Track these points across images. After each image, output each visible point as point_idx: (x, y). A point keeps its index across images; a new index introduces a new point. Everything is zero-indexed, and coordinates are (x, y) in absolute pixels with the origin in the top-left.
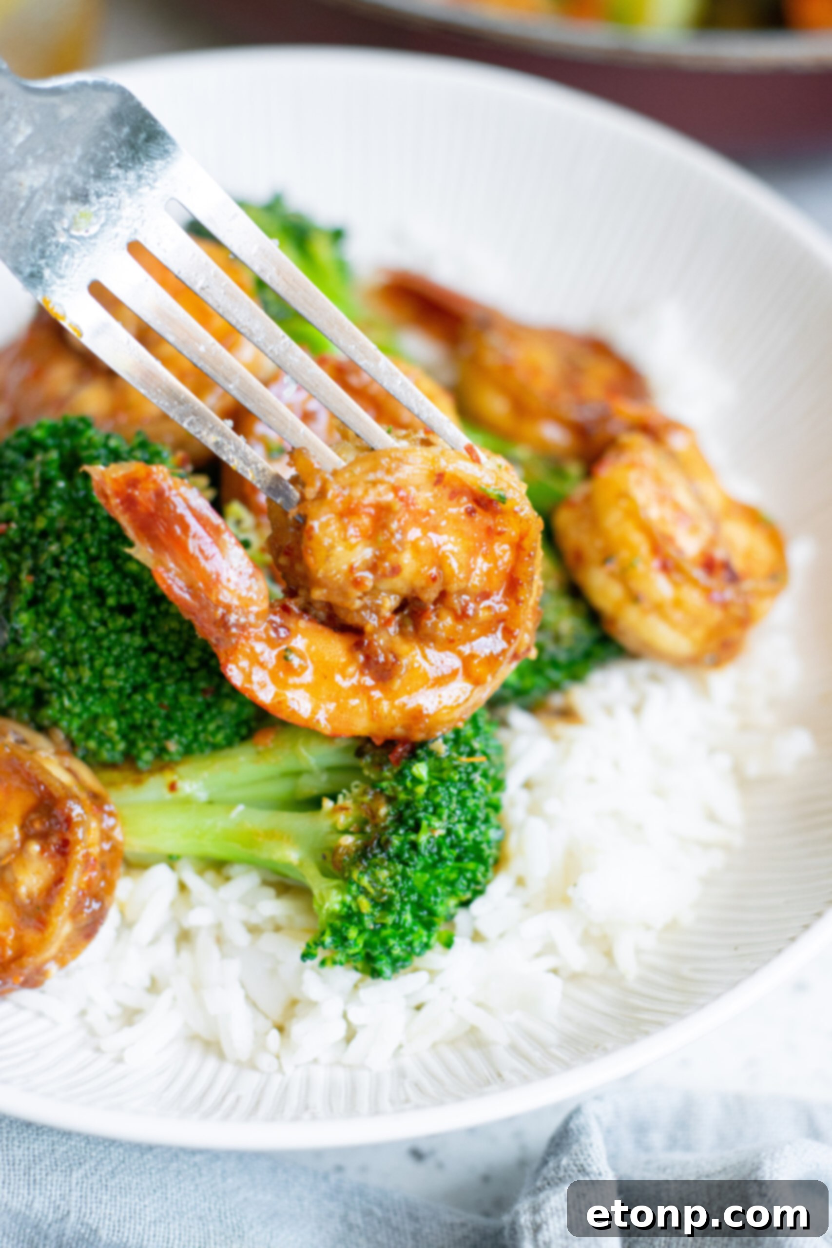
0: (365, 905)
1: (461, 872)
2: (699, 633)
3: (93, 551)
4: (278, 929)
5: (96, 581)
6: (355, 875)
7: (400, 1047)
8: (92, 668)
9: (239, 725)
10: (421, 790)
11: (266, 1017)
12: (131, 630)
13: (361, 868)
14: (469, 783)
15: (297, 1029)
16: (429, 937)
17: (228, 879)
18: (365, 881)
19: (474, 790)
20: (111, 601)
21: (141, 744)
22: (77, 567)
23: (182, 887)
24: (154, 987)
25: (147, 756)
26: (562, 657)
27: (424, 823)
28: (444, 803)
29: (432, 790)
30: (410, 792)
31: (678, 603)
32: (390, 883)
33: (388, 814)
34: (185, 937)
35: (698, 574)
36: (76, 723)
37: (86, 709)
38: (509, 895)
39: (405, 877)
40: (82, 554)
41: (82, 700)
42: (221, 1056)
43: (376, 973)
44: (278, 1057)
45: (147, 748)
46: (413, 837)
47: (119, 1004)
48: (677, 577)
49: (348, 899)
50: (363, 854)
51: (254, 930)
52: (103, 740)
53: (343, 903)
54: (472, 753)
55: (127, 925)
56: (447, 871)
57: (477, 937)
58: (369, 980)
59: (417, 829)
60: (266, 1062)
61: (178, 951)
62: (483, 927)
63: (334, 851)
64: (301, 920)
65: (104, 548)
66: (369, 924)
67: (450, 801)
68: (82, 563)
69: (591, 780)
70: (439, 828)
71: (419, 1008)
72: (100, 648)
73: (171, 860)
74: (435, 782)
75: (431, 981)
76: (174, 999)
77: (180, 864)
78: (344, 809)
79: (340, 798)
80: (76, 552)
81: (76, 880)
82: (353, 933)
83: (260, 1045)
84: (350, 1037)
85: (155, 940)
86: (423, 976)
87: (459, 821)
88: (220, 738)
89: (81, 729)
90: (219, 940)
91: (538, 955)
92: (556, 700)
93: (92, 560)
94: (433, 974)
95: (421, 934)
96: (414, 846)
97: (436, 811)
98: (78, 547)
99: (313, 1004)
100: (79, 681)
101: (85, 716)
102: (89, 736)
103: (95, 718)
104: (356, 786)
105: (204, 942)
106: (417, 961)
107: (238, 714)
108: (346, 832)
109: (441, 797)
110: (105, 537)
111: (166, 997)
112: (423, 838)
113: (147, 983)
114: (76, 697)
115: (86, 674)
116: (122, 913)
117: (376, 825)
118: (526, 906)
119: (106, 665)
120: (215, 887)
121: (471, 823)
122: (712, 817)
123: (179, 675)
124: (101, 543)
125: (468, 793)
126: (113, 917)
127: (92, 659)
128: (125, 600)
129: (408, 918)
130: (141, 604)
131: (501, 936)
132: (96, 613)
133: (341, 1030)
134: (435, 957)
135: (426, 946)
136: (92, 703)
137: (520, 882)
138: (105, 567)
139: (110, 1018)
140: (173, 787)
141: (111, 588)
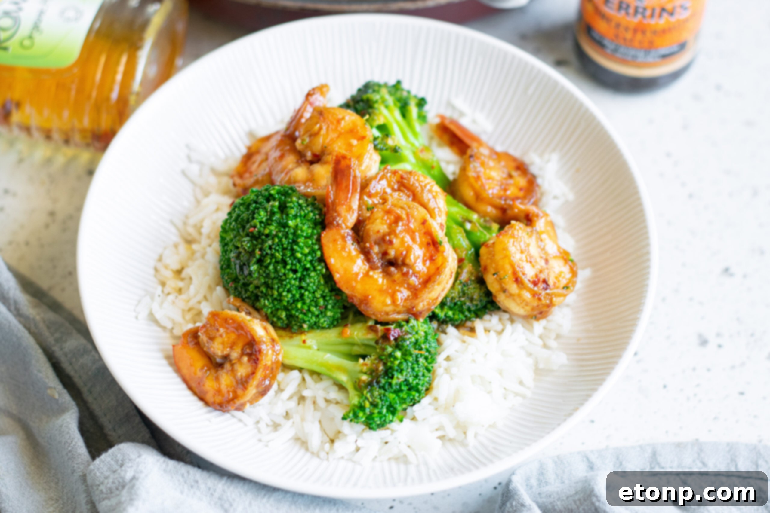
0: (367, 404)
1: (409, 395)
2: (528, 308)
3: (285, 246)
4: (337, 403)
5: (284, 257)
6: (365, 392)
7: (376, 457)
8: (278, 291)
9: (333, 320)
10: (397, 362)
11: (328, 436)
12: (295, 279)
13: (368, 390)
14: (417, 361)
15: (337, 444)
16: (393, 418)
17: (321, 379)
18: (369, 395)
19: (418, 364)
20: (288, 267)
21: (293, 323)
22: (278, 251)
23: (304, 379)
24: (287, 416)
25: (295, 327)
26: (473, 308)
27: (395, 377)
28: (405, 369)
29: (401, 363)
30: (392, 362)
31: (519, 296)
32: (379, 397)
33: (382, 370)
34: (302, 399)
35: (531, 286)
36: (269, 311)
37: (274, 306)
38: (430, 404)
39: (384, 395)
40: (281, 246)
41: (273, 302)
42: (307, 449)
43: (371, 428)
44: (328, 453)
45: (296, 325)
46: (390, 380)
47: (272, 421)
48: (520, 285)
49: (361, 401)
50: (370, 384)
51: (327, 401)
52: (279, 318)
53: (359, 402)
54: (421, 349)
55: (280, 390)
56: (403, 395)
57: (414, 419)
58: (368, 429)
59: (392, 377)
60: (323, 455)
61: (299, 404)
62: (417, 415)
63: (360, 380)
64: (345, 402)
65: (290, 245)
66: (368, 411)
67: (407, 369)
68: (280, 250)
69: (474, 361)
70: (401, 378)
71: (386, 443)
72: (282, 284)
73: (301, 370)
74: (403, 360)
75: (392, 434)
76: (293, 423)
77: (303, 371)
78: (366, 365)
79: (366, 359)
80: (278, 245)
81: (259, 374)
82: (361, 414)
83: (322, 448)
84: (358, 449)
85: (291, 398)
86: (388, 432)
87: (410, 376)
88: (325, 325)
89: (272, 313)
90: (314, 403)
91: (437, 430)
92: (469, 324)
93: (284, 249)
94: (393, 431)
95: (390, 417)
96: (390, 384)
97: (401, 371)
98: (279, 243)
99: (346, 435)
100: (272, 295)
101: (274, 308)
102: (274, 316)
103: (277, 310)
104: (374, 356)
105: (309, 403)
106: (388, 426)
107: (333, 317)
108: (365, 373)
109: (404, 366)
110: (290, 241)
111: (290, 423)
112: (394, 381)
113: (284, 414)
114: (270, 301)
115: (276, 293)
116: (279, 385)
117: (377, 374)
118: (436, 409)
119: (284, 291)
120: (316, 382)
121: (416, 376)
122: (521, 383)
123: (312, 298)
124: (289, 243)
125: (416, 366)
126: (275, 387)
127: (279, 288)
128: (294, 268)
129: (384, 411)
130: (300, 270)
131: (424, 420)
132: (283, 271)
133: (353, 448)
134: (395, 425)
135: (391, 421)
136: (277, 304)
137: (436, 399)
138: (288, 253)
139: (268, 425)
140: (304, 342)
141: (290, 262)
